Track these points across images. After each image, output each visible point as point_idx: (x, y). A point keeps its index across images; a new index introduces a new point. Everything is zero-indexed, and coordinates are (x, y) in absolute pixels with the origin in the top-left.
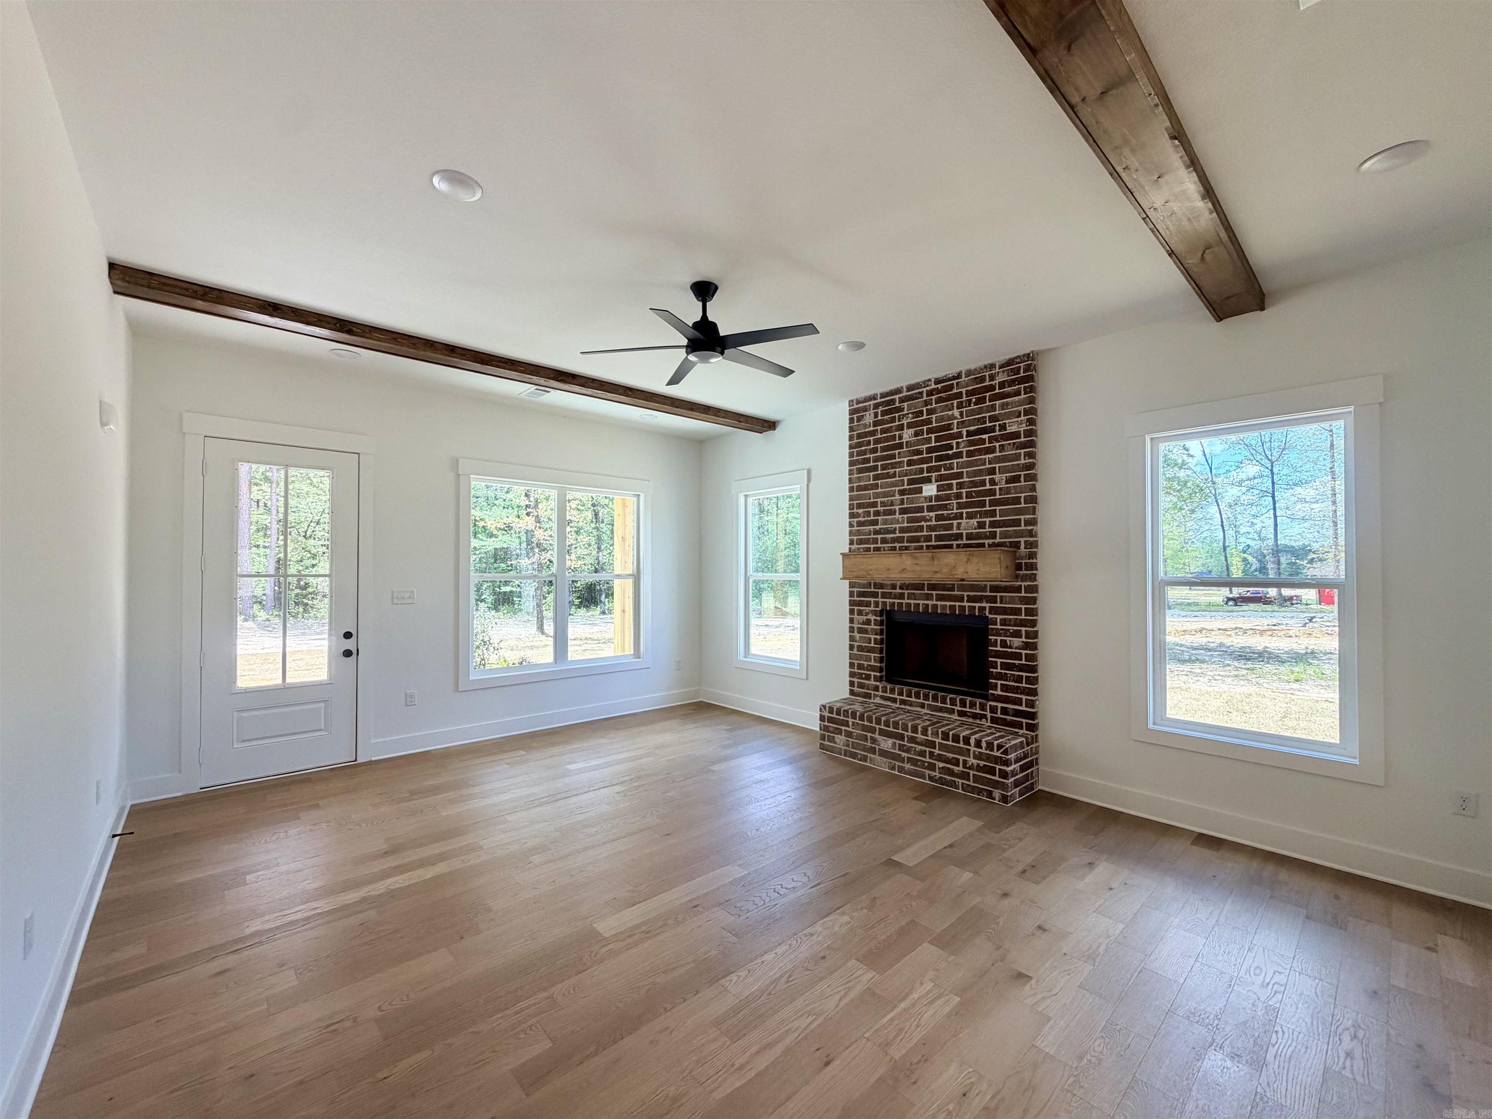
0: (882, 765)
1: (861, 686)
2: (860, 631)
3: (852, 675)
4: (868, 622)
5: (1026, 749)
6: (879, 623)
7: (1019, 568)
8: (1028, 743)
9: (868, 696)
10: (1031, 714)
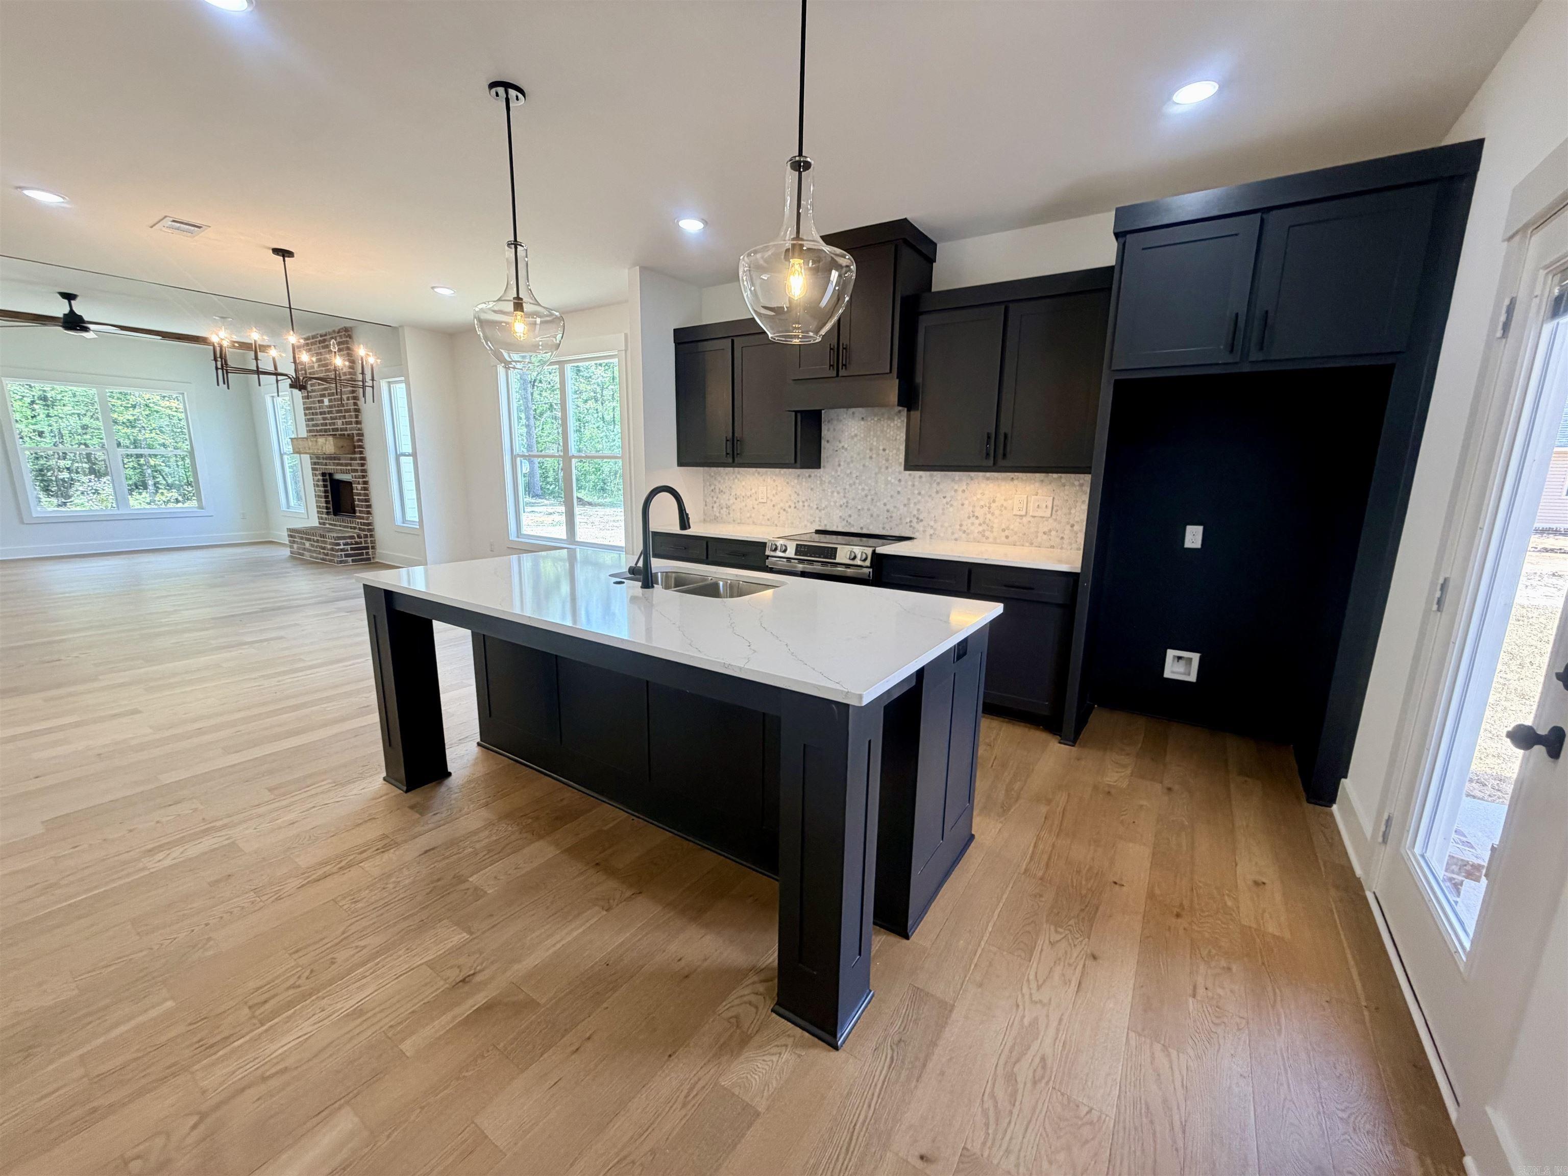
0: (307, 556)
1: (322, 518)
2: (318, 486)
3: (318, 512)
4: (318, 481)
5: (357, 540)
6: (324, 480)
7: (355, 447)
8: (359, 537)
9: (324, 524)
10: (369, 524)
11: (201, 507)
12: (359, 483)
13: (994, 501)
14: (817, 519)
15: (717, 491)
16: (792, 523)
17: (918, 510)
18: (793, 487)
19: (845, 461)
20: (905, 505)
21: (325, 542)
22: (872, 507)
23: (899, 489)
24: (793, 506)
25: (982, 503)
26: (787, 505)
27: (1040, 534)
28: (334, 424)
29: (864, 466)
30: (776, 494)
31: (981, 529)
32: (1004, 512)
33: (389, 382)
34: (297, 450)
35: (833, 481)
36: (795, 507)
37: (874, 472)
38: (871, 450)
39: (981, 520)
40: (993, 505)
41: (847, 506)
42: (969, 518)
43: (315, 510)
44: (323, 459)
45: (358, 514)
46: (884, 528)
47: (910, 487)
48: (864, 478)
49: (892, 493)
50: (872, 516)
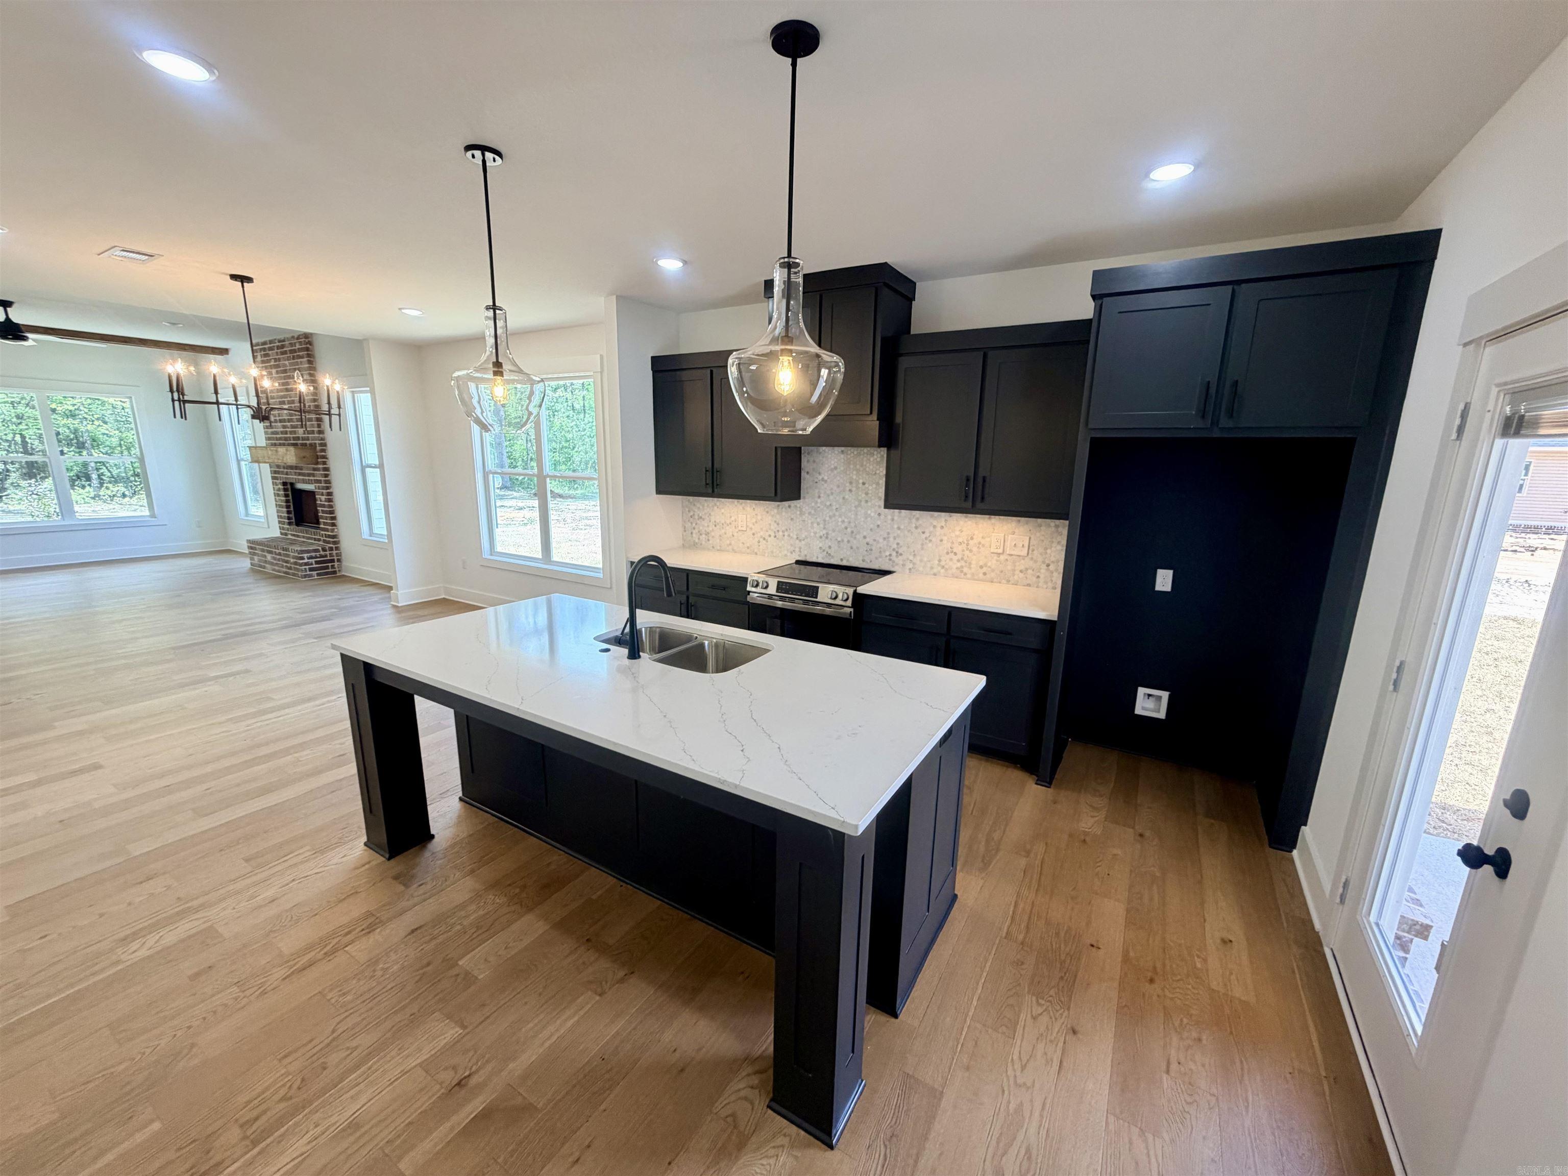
0: (269, 569)
1: (283, 529)
2: (278, 495)
3: (280, 522)
4: (279, 490)
5: (322, 553)
6: (285, 490)
7: (317, 457)
8: (324, 550)
9: (286, 534)
10: (334, 537)
11: (153, 515)
12: (322, 495)
13: (972, 538)
14: (797, 550)
15: (696, 517)
16: (772, 552)
17: (898, 544)
18: (773, 516)
19: (825, 493)
20: (884, 539)
21: (288, 556)
22: (851, 539)
23: (879, 523)
24: (773, 534)
25: (960, 540)
26: (767, 534)
27: (1017, 572)
28: (295, 432)
29: (844, 498)
30: (756, 522)
31: (959, 565)
32: (982, 549)
33: (353, 391)
34: (255, 459)
35: (813, 512)
36: (775, 537)
37: (853, 505)
38: (851, 483)
39: (959, 556)
40: (971, 542)
41: (827, 538)
42: (948, 553)
43: (276, 520)
44: (284, 468)
45: (322, 526)
46: (863, 561)
47: (889, 522)
48: (843, 510)
49: (872, 526)
50: (852, 548)
